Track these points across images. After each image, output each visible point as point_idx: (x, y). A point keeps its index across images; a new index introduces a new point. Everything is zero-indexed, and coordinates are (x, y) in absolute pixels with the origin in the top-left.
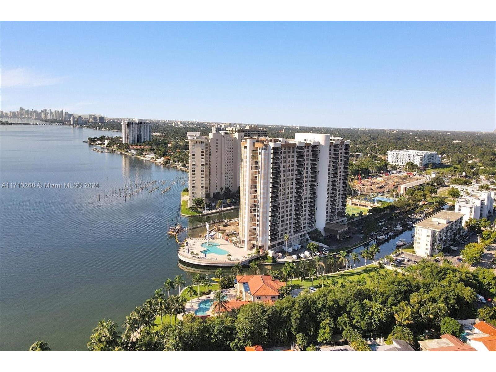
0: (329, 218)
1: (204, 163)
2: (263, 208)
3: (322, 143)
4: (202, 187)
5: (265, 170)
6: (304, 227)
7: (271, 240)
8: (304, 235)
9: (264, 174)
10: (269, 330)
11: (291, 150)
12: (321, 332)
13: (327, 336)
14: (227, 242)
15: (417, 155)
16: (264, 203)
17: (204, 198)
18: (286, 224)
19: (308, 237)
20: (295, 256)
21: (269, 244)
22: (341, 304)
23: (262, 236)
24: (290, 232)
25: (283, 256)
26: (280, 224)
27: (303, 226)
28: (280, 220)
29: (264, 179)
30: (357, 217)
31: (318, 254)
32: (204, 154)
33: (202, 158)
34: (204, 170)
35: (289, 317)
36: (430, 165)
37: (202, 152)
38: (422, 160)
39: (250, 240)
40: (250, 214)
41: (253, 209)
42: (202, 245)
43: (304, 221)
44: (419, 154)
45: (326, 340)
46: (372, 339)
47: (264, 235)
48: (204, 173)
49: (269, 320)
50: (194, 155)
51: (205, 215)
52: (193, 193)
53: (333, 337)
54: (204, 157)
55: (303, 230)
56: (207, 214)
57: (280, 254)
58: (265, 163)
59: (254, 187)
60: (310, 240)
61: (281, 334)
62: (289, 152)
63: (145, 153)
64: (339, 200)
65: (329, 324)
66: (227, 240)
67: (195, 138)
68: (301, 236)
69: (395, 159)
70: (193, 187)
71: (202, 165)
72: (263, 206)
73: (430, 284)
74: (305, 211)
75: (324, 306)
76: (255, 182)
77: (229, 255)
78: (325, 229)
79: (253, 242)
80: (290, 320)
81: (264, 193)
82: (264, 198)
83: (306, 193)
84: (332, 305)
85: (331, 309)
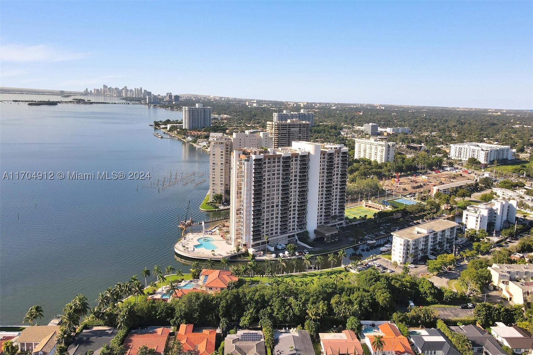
0: (323, 221)
1: (223, 162)
2: (246, 211)
3: (312, 153)
4: (222, 184)
5: (247, 178)
6: (293, 229)
7: (254, 240)
8: (293, 236)
9: (247, 182)
10: (199, 313)
11: (276, 160)
12: (242, 319)
13: (246, 322)
14: (222, 239)
15: (482, 150)
16: (247, 207)
17: (223, 195)
18: (272, 226)
19: (296, 238)
20: (274, 255)
21: (252, 243)
22: (266, 298)
23: (246, 236)
24: (276, 233)
25: (264, 255)
26: (265, 226)
27: (291, 228)
28: (265, 222)
29: (247, 186)
30: (359, 220)
31: (297, 254)
32: (223, 153)
33: (222, 158)
34: (223, 168)
35: (218, 305)
36: (496, 162)
37: (222, 152)
38: (487, 156)
39: (237, 238)
40: (236, 216)
41: (239, 212)
42: (198, 240)
43: (293, 224)
44: (485, 149)
45: (245, 325)
46: (287, 328)
47: (248, 234)
48: (223, 171)
49: (201, 306)
50: (214, 155)
51: (221, 210)
52: (213, 189)
53: (250, 324)
54: (224, 156)
55: (291, 231)
56: (223, 210)
57: (262, 252)
58: (247, 173)
59: (239, 193)
60: (298, 241)
61: (209, 318)
62: (274, 162)
63: (199, 140)
64: (335, 204)
65: (252, 313)
66: (222, 236)
67: (215, 139)
68: (289, 237)
69: (457, 153)
70: (213, 184)
71: (222, 164)
72: (246, 210)
73: (354, 288)
74: (293, 214)
75: (251, 299)
76: (241, 189)
77: (213, 251)
78: (315, 231)
79: (239, 240)
80: (219, 307)
81: (247, 199)
82: (247, 203)
83: (294, 198)
84: (258, 299)
85: (256, 302)
